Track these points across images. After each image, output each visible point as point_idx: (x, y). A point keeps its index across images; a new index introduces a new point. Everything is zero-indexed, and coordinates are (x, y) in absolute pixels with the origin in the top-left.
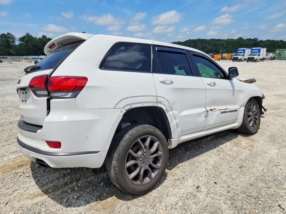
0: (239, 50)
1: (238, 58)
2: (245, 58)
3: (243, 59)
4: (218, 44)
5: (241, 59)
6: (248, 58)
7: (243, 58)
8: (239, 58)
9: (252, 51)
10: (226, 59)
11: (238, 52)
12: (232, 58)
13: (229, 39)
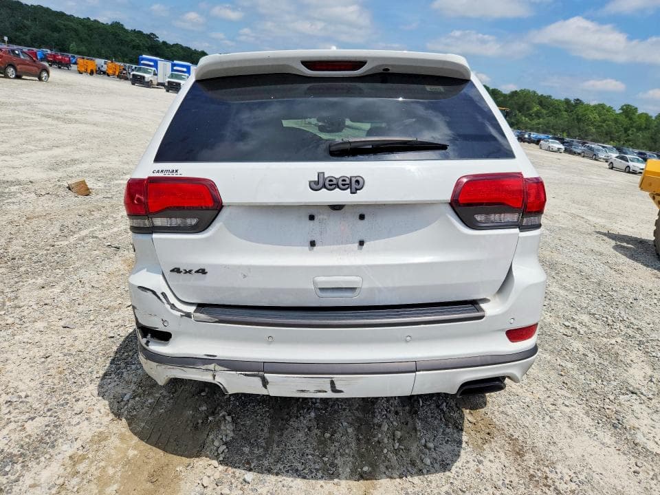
0: (143, 59)
1: (144, 77)
2: (159, 81)
3: (155, 82)
4: (62, 27)
5: (151, 81)
6: (169, 82)
7: (155, 80)
8: (146, 80)
9: (175, 68)
10: (108, 75)
11: (142, 62)
12: (131, 77)
13: (88, 18)
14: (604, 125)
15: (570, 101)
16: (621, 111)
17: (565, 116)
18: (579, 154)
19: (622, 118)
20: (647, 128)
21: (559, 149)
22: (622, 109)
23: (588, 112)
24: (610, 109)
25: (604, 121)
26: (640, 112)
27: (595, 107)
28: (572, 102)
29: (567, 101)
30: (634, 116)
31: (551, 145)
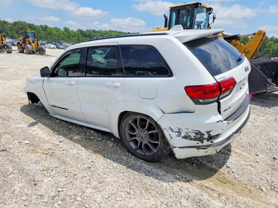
14: (60, 35)
15: (43, 26)
16: (64, 30)
17: (43, 33)
18: (63, 48)
19: (65, 32)
20: (75, 36)
21: (54, 47)
22: (64, 29)
23: (52, 30)
24: (59, 29)
25: (59, 34)
26: (70, 30)
27: (54, 28)
28: (44, 26)
29: (42, 26)
30: (69, 32)
31: (50, 46)
